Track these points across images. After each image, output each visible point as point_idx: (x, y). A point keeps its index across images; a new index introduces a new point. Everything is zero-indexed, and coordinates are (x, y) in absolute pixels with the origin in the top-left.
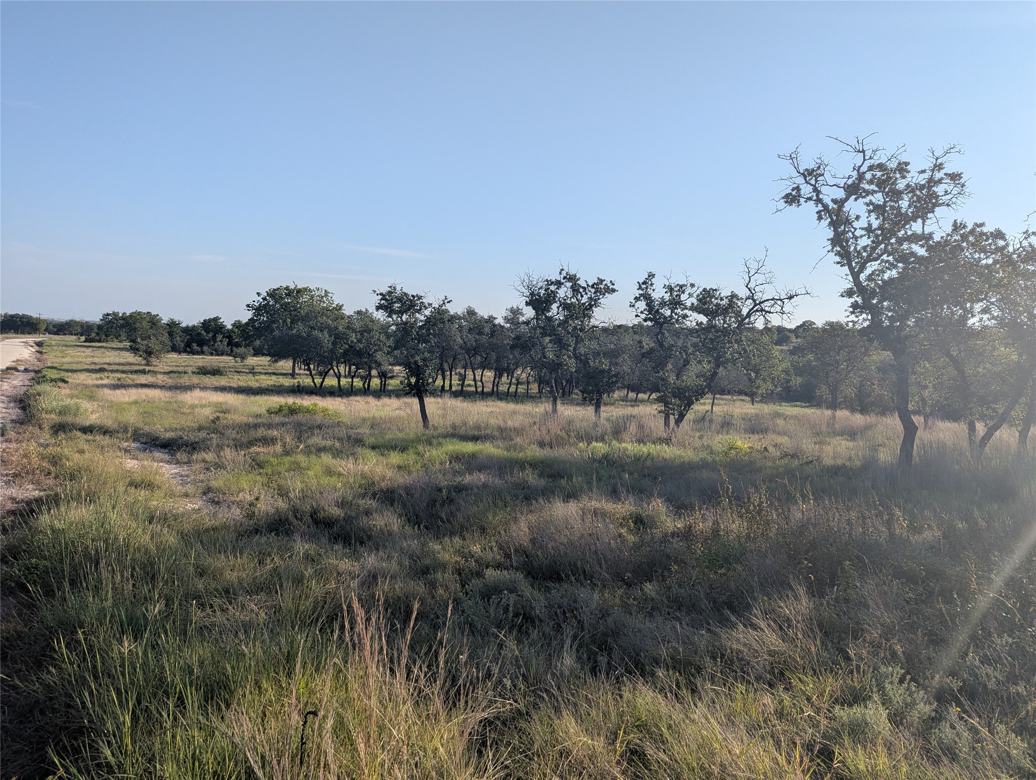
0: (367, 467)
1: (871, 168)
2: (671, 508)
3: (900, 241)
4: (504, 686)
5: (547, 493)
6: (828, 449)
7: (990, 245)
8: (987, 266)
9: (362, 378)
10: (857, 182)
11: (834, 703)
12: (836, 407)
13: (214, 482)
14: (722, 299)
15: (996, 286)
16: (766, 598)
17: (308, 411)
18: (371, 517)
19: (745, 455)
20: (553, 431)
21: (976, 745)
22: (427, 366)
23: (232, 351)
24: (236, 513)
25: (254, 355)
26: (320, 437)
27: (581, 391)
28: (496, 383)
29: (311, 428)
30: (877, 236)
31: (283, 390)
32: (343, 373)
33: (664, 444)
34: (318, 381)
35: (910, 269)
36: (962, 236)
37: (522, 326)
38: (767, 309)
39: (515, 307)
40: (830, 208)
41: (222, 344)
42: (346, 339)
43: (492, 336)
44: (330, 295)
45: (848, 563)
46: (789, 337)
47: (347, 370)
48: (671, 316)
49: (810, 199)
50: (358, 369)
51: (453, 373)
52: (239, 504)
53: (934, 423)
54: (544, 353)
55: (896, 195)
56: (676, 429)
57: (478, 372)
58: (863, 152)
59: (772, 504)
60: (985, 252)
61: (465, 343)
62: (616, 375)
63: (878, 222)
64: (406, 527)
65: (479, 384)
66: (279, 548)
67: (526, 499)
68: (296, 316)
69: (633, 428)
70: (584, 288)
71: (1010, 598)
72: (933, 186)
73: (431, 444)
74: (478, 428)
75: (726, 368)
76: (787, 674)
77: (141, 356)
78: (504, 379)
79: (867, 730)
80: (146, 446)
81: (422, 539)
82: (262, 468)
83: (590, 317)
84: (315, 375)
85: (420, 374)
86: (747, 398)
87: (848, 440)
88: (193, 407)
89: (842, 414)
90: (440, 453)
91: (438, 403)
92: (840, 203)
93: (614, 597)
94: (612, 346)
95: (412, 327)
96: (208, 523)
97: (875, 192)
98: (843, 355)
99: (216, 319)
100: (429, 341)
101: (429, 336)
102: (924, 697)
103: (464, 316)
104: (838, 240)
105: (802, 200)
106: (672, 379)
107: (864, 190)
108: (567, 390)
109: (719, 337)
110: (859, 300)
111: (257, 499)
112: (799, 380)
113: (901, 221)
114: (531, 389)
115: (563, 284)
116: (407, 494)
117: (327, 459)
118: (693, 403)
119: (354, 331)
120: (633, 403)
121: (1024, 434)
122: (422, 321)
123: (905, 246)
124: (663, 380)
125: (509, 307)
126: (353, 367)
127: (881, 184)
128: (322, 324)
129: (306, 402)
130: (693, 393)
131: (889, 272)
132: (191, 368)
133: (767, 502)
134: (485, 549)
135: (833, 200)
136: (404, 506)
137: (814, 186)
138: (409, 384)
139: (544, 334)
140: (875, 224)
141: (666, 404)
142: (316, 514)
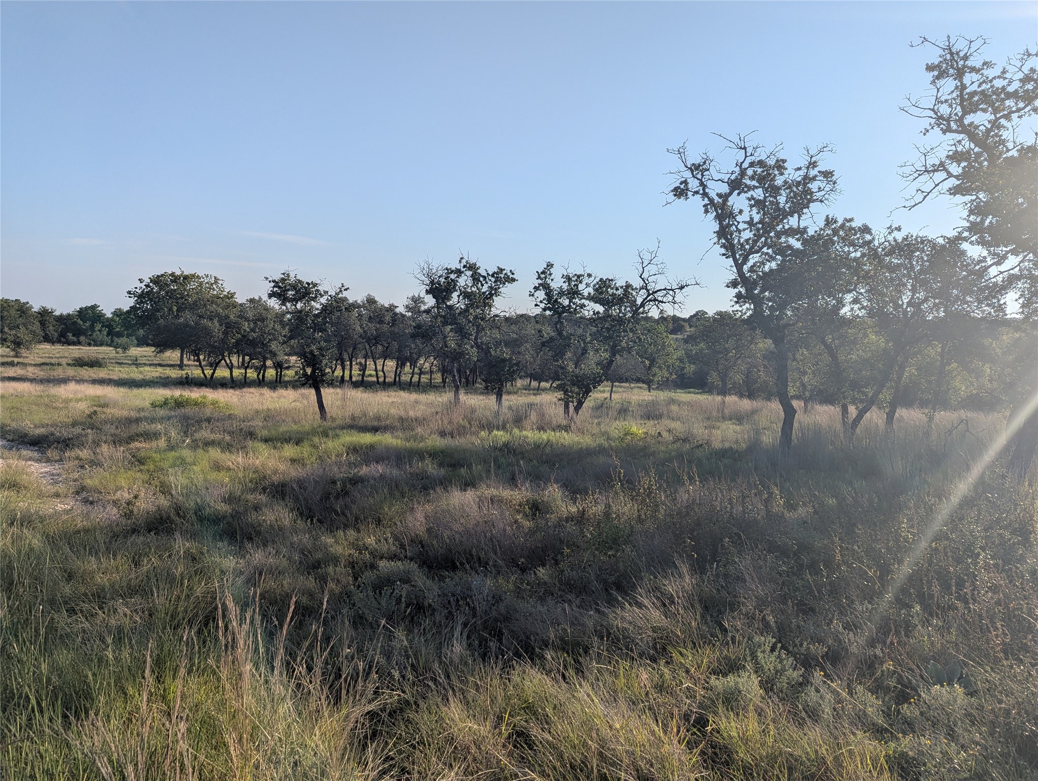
0: (258, 462)
1: (752, 165)
2: (566, 493)
3: (779, 235)
4: (392, 677)
5: (445, 483)
6: (717, 433)
7: (858, 239)
8: (856, 259)
9: (256, 368)
10: (739, 177)
11: (710, 674)
12: (726, 393)
13: (89, 481)
14: (617, 289)
15: (864, 277)
16: (652, 577)
17: (196, 404)
18: (261, 512)
19: (639, 440)
20: (455, 421)
21: (837, 706)
22: (323, 356)
23: (112, 341)
24: (113, 513)
25: (138, 346)
26: (209, 431)
27: (483, 380)
28: (398, 372)
29: (199, 422)
30: (758, 230)
31: (170, 382)
32: (235, 363)
33: (563, 431)
34: (208, 372)
35: (787, 261)
36: (833, 230)
37: (424, 315)
38: (660, 299)
39: (417, 296)
40: (716, 202)
41: (100, 333)
42: (238, 328)
43: (393, 325)
44: (220, 282)
45: (727, 540)
46: (683, 326)
47: (241, 360)
48: (569, 306)
49: (697, 192)
50: (251, 359)
51: (354, 363)
52: (115, 503)
53: (812, 408)
54: (445, 342)
55: (774, 190)
56: (575, 416)
57: (380, 362)
58: (745, 148)
59: (661, 485)
60: (854, 245)
61: (364, 332)
62: (517, 364)
63: (759, 216)
64: (299, 522)
65: (381, 374)
66: (158, 547)
67: (425, 489)
68: (183, 304)
69: (533, 417)
70: (484, 277)
71: (871, 568)
72: (808, 183)
73: (327, 436)
74: (378, 418)
75: (621, 356)
76: (669, 648)
77: (8, 347)
78: (407, 368)
79: (739, 698)
80: (13, 444)
81: (314, 533)
82: (143, 464)
83: (490, 307)
84: (206, 366)
85: (316, 364)
86: (645, 386)
87: (736, 425)
88: (67, 401)
89: (731, 399)
90: (336, 445)
91: (338, 394)
92: (725, 197)
93: (508, 583)
94: (515, 336)
95: (307, 316)
96: (80, 523)
97: (757, 187)
98: (731, 344)
99: (94, 307)
100: (325, 330)
101: (325, 324)
102: (792, 664)
103: (363, 304)
104: (723, 233)
105: (690, 194)
106: (571, 367)
107: (746, 186)
108: (470, 379)
109: (614, 326)
110: (743, 291)
111: (136, 497)
112: (693, 367)
113: (779, 215)
114: (435, 379)
115: (463, 272)
116: (300, 488)
117: (215, 453)
118: (591, 391)
119: (247, 319)
120: (535, 392)
121: (890, 416)
122: (318, 309)
123: (783, 239)
124: (562, 368)
125: (410, 296)
126: (247, 358)
127: (762, 180)
128: (212, 312)
129: (195, 394)
130: (591, 380)
131: (769, 264)
132: (66, 360)
133: (656, 485)
134: (380, 541)
135: (718, 195)
136: (296, 499)
137: (701, 180)
138: (305, 374)
139: (445, 323)
140: (757, 218)
141: (566, 392)
142: (200, 510)
